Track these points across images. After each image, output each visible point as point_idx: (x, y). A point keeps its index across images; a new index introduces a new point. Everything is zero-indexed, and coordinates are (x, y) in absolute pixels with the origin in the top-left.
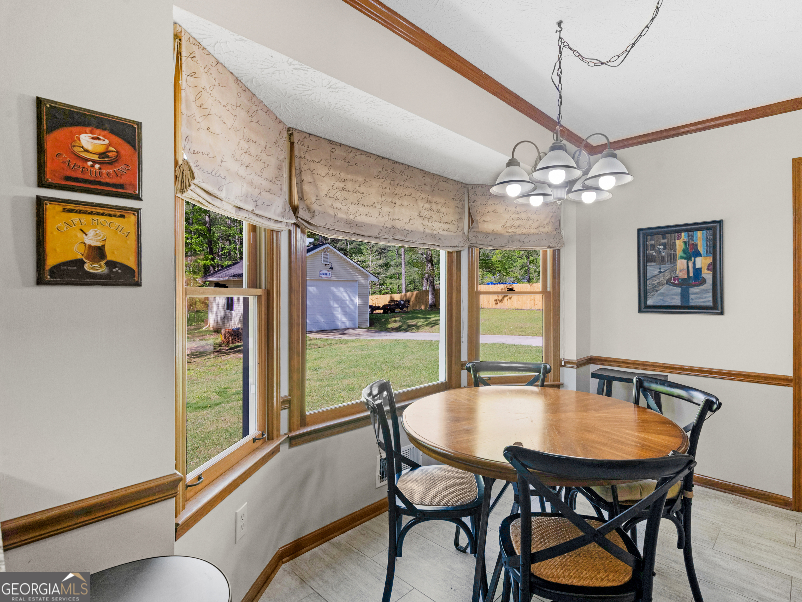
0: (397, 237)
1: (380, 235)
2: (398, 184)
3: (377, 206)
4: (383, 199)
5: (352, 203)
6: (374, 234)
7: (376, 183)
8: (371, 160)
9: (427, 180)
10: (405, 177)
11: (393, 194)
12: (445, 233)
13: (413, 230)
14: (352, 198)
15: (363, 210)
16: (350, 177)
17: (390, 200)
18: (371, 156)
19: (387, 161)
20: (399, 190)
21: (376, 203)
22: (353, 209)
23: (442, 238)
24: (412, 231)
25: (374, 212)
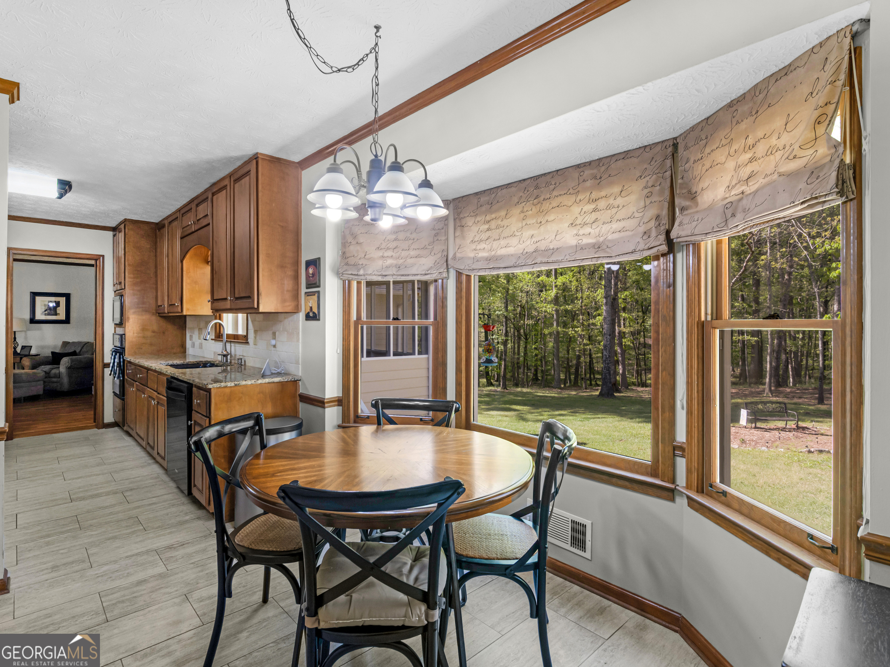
0: (538, 260)
1: (517, 263)
2: (544, 200)
3: (517, 234)
4: (524, 224)
5: (494, 240)
6: (511, 264)
7: (516, 211)
8: (513, 189)
9: (588, 172)
10: (552, 187)
11: (540, 212)
12: (616, 236)
13: (558, 247)
14: (495, 234)
15: (503, 242)
16: (493, 216)
17: (534, 221)
18: (512, 185)
19: (529, 181)
20: (546, 206)
21: (516, 231)
22: (495, 244)
23: (609, 246)
24: (557, 249)
25: (514, 241)
